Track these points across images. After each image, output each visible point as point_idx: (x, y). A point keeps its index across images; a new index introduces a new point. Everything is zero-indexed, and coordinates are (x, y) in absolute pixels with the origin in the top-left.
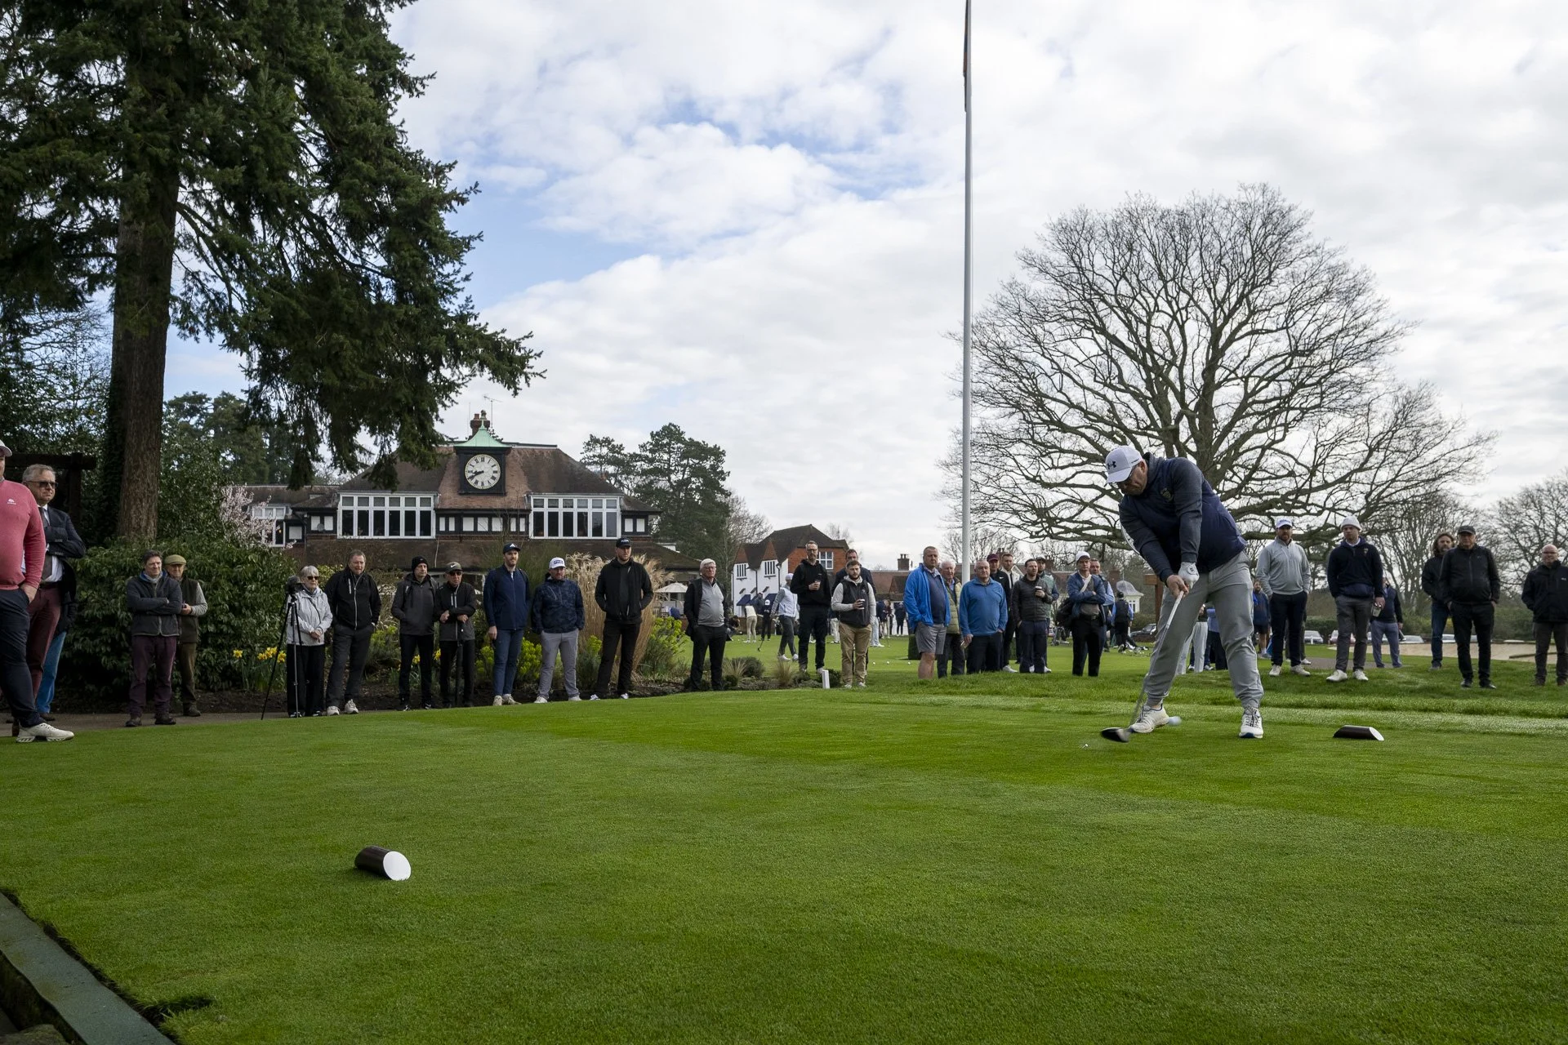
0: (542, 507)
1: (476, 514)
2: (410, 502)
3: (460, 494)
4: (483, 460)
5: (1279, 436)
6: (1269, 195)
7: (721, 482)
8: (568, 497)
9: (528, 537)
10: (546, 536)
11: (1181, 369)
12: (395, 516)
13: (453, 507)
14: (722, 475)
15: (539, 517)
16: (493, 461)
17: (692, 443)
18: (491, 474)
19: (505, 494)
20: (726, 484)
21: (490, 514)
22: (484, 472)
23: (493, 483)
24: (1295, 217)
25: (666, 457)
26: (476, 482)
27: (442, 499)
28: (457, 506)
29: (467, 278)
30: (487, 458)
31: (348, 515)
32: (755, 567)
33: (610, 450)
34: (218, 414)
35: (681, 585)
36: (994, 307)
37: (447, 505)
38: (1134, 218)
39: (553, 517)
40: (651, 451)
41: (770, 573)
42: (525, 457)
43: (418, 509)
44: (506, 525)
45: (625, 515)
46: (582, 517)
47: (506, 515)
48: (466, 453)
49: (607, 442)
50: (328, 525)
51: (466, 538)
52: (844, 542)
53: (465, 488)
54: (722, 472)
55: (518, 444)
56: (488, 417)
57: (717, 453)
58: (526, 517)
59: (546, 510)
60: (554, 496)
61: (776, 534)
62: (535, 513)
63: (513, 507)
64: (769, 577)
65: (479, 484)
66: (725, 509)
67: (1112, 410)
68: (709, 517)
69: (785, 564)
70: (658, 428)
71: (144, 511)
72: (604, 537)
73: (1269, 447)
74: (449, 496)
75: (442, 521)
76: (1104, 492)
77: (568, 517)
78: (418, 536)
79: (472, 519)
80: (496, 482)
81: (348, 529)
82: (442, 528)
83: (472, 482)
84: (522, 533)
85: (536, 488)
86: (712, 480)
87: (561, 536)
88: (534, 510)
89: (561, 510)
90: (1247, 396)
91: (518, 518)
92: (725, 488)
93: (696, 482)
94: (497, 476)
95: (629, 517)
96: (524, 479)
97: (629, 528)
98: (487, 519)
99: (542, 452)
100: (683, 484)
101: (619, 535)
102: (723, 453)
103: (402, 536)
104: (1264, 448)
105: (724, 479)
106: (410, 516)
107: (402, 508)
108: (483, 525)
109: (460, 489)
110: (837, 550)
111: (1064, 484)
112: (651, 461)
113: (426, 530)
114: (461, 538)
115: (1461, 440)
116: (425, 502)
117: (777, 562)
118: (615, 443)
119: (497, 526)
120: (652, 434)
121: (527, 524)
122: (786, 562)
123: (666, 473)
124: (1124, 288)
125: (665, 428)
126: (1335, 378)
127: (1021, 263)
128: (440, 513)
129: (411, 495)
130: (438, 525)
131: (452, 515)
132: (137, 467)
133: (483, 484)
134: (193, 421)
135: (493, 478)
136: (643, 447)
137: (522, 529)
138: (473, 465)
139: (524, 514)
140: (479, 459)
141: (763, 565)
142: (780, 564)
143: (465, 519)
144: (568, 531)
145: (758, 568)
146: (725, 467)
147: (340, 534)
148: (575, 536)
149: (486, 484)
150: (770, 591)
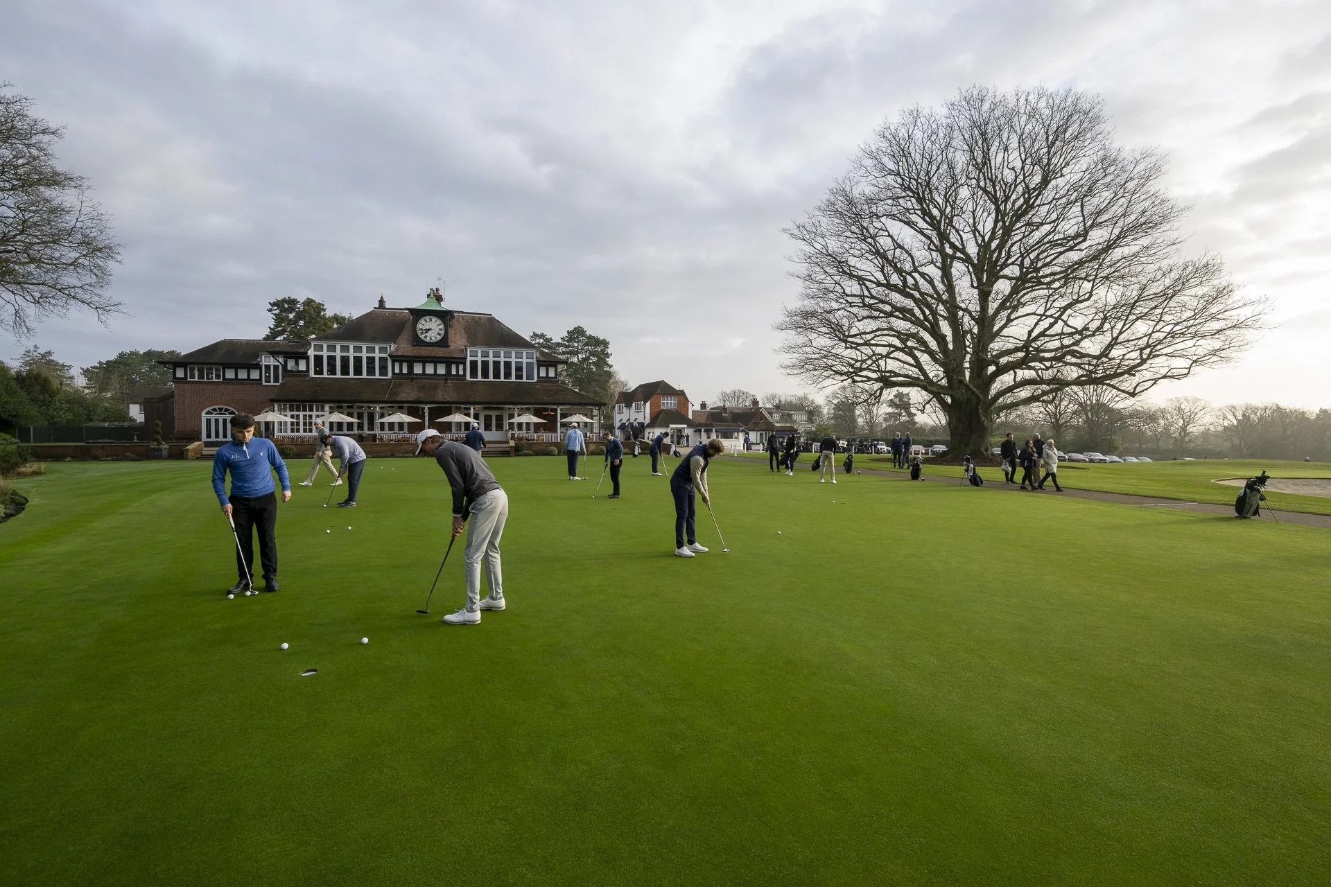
0: (477, 356)
1: (424, 360)
2: (371, 350)
3: (413, 345)
4: (431, 320)
7: (607, 360)
8: (497, 349)
9: (465, 379)
10: (480, 378)
12: (358, 360)
13: (404, 354)
14: (608, 355)
15: (474, 364)
16: (439, 322)
17: (590, 337)
18: (438, 331)
19: (448, 346)
20: (610, 361)
21: (435, 361)
22: (432, 329)
23: (439, 338)
25: (576, 345)
26: (426, 337)
27: (397, 349)
28: (408, 354)
30: (434, 319)
31: (318, 359)
32: (629, 406)
33: (545, 340)
34: (304, 311)
35: (581, 416)
37: (400, 353)
39: (485, 364)
40: (567, 341)
41: (638, 410)
42: (467, 321)
43: (377, 355)
44: (448, 369)
45: (540, 364)
46: (508, 365)
47: (448, 362)
48: (418, 314)
49: (542, 336)
50: (302, 366)
51: (416, 379)
52: (683, 391)
53: (417, 341)
54: (608, 353)
55: (462, 312)
56: (441, 293)
57: (605, 344)
58: (464, 364)
59: (479, 359)
60: (486, 349)
61: (641, 386)
62: (471, 361)
63: (454, 355)
64: (638, 412)
65: (428, 338)
66: (609, 375)
68: (600, 378)
69: (648, 404)
70: (571, 329)
72: (524, 380)
74: (401, 346)
75: (397, 365)
76: (897, 349)
77: (497, 364)
78: (377, 376)
79: (421, 364)
80: (441, 337)
81: (319, 370)
82: (397, 371)
83: (422, 337)
84: (461, 375)
85: (473, 342)
86: (603, 357)
87: (491, 379)
88: (469, 359)
89: (491, 359)
91: (458, 364)
92: (609, 363)
93: (594, 359)
94: (442, 333)
95: (543, 366)
96: (464, 336)
97: (543, 374)
98: (433, 365)
99: (480, 318)
100: (585, 360)
101: (536, 379)
102: (608, 343)
103: (364, 376)
105: (608, 358)
106: (371, 361)
107: (364, 355)
108: (430, 370)
109: (413, 342)
110: (679, 396)
112: (568, 346)
113: (383, 370)
114: (412, 379)
116: (382, 350)
117: (643, 403)
118: (547, 337)
119: (441, 370)
120: (568, 331)
121: (465, 369)
122: (649, 402)
123: (576, 353)
125: (575, 329)
128: (396, 358)
129: (373, 345)
130: (393, 369)
131: (405, 361)
133: (431, 338)
134: (291, 316)
135: (439, 334)
136: (563, 339)
137: (461, 373)
138: (423, 324)
139: (462, 361)
140: (428, 320)
141: (634, 404)
142: (645, 404)
143: (415, 364)
144: (497, 375)
145: (631, 406)
146: (609, 351)
147: (312, 374)
148: (502, 379)
149: (433, 339)
150: (639, 421)
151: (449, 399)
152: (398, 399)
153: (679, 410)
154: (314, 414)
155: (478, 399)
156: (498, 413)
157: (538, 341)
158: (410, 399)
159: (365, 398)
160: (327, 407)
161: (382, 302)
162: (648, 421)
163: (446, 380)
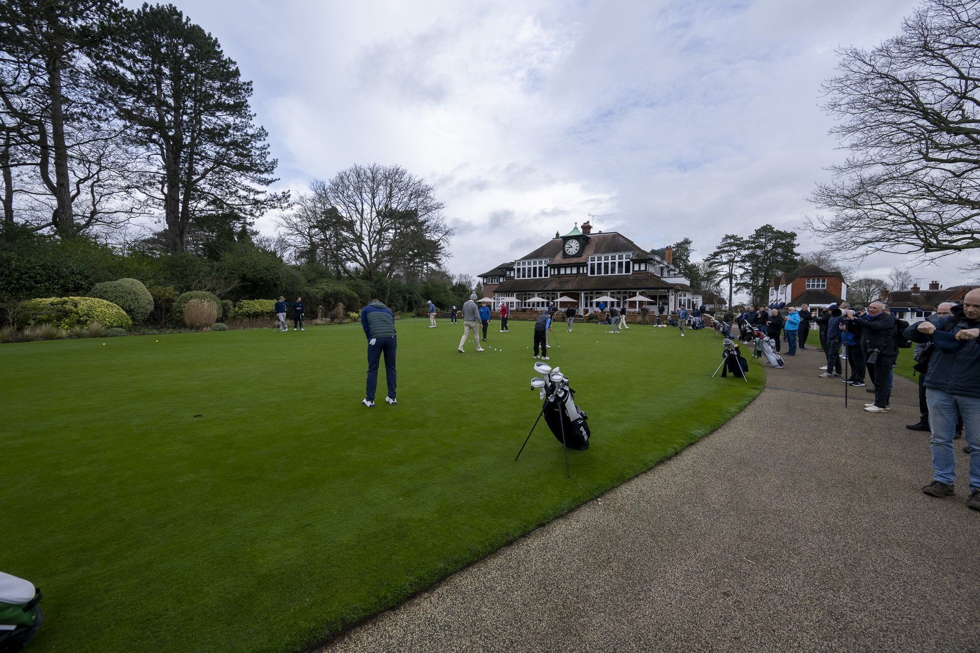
0: (595, 261)
1: (565, 266)
2: (541, 263)
3: (563, 258)
8: (606, 255)
9: (588, 276)
10: (596, 275)
12: (535, 269)
13: (557, 264)
14: (793, 246)
15: (593, 266)
16: (577, 242)
19: (580, 257)
20: (796, 250)
21: (571, 266)
22: (573, 247)
23: (576, 251)
25: (763, 240)
27: (554, 261)
28: (559, 263)
30: (574, 241)
31: (519, 270)
33: (735, 240)
37: (554, 263)
39: (599, 265)
40: (755, 238)
41: (782, 291)
42: (600, 239)
43: (543, 265)
44: (578, 270)
45: (635, 262)
46: (613, 264)
47: (578, 266)
48: (566, 239)
49: (733, 237)
50: (512, 275)
51: (561, 277)
53: (565, 255)
54: (793, 244)
56: (591, 224)
57: (793, 236)
58: (587, 266)
60: (600, 255)
62: (591, 264)
63: (583, 262)
64: (782, 294)
65: (570, 253)
69: (790, 286)
70: (759, 228)
72: (624, 273)
74: (558, 259)
75: (553, 270)
77: (606, 265)
78: (543, 277)
79: (564, 269)
81: (519, 277)
82: (552, 273)
83: (567, 252)
84: (585, 274)
85: (596, 252)
86: (789, 248)
87: (603, 274)
88: (589, 263)
89: (603, 262)
91: (584, 266)
93: (780, 250)
94: (578, 248)
96: (594, 248)
97: (636, 268)
98: (570, 268)
99: (608, 236)
101: (630, 272)
102: (795, 235)
103: (538, 277)
107: (538, 266)
108: (568, 271)
109: (563, 255)
113: (546, 274)
114: (559, 277)
116: (546, 262)
118: (738, 237)
119: (575, 271)
120: (756, 230)
121: (587, 269)
122: (791, 284)
125: (763, 227)
128: (553, 266)
129: (541, 260)
130: (550, 272)
131: (557, 267)
135: (576, 249)
136: (751, 237)
137: (585, 272)
138: (569, 244)
140: (571, 242)
141: (780, 287)
142: (787, 284)
143: (561, 269)
144: (606, 272)
145: (778, 289)
147: (516, 278)
148: (610, 274)
149: (573, 253)
150: (783, 301)
151: (570, 288)
152: (545, 289)
153: (829, 291)
154: (501, 298)
157: (729, 241)
158: (551, 289)
159: (531, 289)
160: (515, 295)
161: (557, 234)
162: (789, 301)
163: (577, 277)
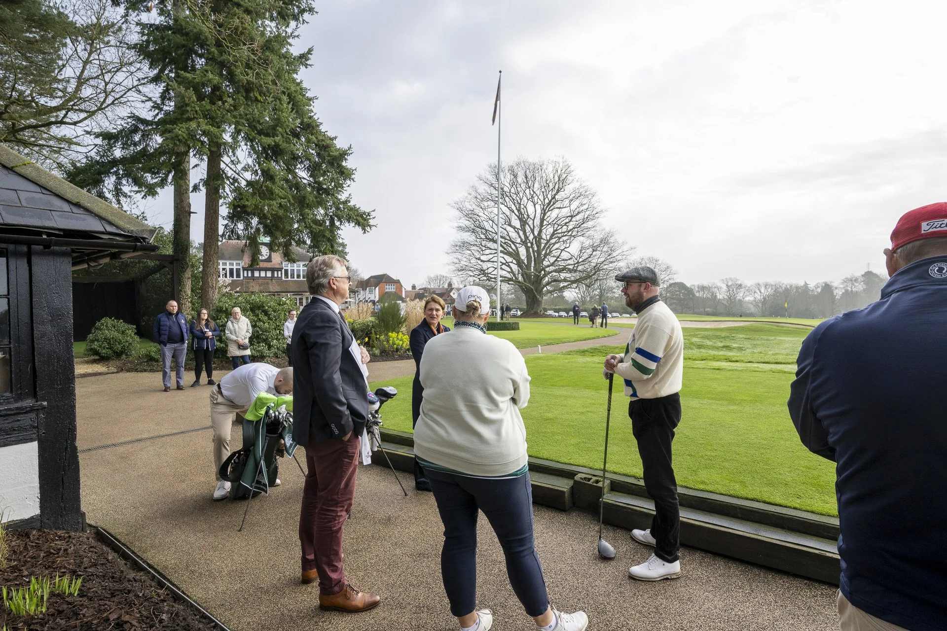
0: (288, 267)
1: (260, 270)
2: (231, 264)
5: (568, 246)
6: (565, 159)
8: (298, 263)
9: (282, 279)
10: (289, 279)
11: (533, 220)
12: (225, 270)
15: (286, 271)
16: (266, 248)
18: (266, 254)
19: (271, 262)
21: (266, 270)
22: (262, 253)
23: (266, 257)
24: (572, 168)
27: (245, 264)
29: (349, 186)
30: (264, 247)
32: (364, 289)
36: (466, 195)
37: (247, 266)
38: (518, 164)
39: (292, 271)
41: (370, 292)
43: (235, 267)
44: (273, 274)
47: (273, 270)
51: (256, 279)
52: (398, 280)
54: (346, 252)
58: (281, 271)
60: (293, 263)
61: (372, 277)
63: (277, 266)
64: (371, 294)
67: (508, 235)
69: (377, 289)
71: (214, 280)
73: (563, 250)
74: (248, 262)
75: (245, 272)
77: (298, 271)
78: (235, 278)
79: (258, 272)
82: (245, 275)
87: (295, 278)
88: (284, 268)
89: (295, 268)
90: (554, 231)
91: (278, 271)
94: (268, 254)
96: (279, 255)
98: (264, 272)
104: (562, 250)
106: (231, 270)
107: (228, 267)
108: (263, 274)
110: (396, 283)
111: (489, 261)
113: (238, 276)
114: (254, 279)
115: (625, 248)
116: (238, 264)
117: (374, 287)
119: (269, 274)
121: (281, 274)
122: (378, 287)
124: (513, 190)
126: (585, 225)
127: (478, 179)
128: (244, 269)
129: (231, 262)
130: (244, 274)
131: (250, 270)
132: (211, 261)
133: (262, 257)
137: (280, 276)
139: (281, 269)
141: (368, 289)
142: (375, 289)
143: (255, 272)
144: (298, 276)
145: (366, 290)
146: (347, 250)
150: (373, 298)
151: (276, 290)
153: (397, 292)
155: (291, 290)
156: (300, 297)
162: (377, 299)
163: (272, 280)
